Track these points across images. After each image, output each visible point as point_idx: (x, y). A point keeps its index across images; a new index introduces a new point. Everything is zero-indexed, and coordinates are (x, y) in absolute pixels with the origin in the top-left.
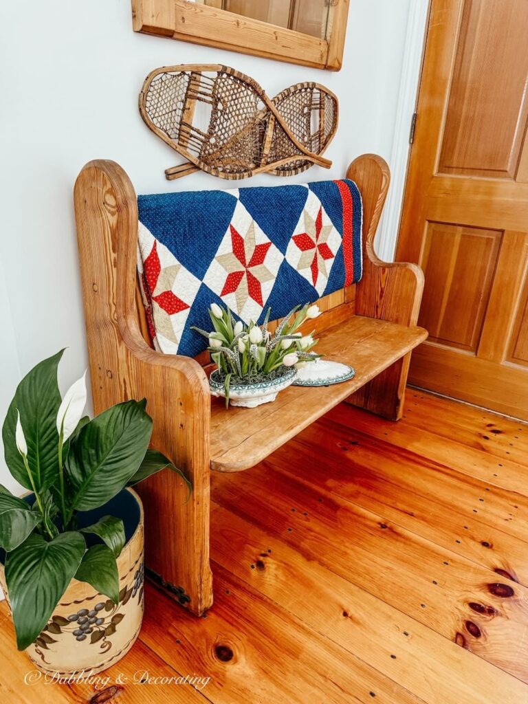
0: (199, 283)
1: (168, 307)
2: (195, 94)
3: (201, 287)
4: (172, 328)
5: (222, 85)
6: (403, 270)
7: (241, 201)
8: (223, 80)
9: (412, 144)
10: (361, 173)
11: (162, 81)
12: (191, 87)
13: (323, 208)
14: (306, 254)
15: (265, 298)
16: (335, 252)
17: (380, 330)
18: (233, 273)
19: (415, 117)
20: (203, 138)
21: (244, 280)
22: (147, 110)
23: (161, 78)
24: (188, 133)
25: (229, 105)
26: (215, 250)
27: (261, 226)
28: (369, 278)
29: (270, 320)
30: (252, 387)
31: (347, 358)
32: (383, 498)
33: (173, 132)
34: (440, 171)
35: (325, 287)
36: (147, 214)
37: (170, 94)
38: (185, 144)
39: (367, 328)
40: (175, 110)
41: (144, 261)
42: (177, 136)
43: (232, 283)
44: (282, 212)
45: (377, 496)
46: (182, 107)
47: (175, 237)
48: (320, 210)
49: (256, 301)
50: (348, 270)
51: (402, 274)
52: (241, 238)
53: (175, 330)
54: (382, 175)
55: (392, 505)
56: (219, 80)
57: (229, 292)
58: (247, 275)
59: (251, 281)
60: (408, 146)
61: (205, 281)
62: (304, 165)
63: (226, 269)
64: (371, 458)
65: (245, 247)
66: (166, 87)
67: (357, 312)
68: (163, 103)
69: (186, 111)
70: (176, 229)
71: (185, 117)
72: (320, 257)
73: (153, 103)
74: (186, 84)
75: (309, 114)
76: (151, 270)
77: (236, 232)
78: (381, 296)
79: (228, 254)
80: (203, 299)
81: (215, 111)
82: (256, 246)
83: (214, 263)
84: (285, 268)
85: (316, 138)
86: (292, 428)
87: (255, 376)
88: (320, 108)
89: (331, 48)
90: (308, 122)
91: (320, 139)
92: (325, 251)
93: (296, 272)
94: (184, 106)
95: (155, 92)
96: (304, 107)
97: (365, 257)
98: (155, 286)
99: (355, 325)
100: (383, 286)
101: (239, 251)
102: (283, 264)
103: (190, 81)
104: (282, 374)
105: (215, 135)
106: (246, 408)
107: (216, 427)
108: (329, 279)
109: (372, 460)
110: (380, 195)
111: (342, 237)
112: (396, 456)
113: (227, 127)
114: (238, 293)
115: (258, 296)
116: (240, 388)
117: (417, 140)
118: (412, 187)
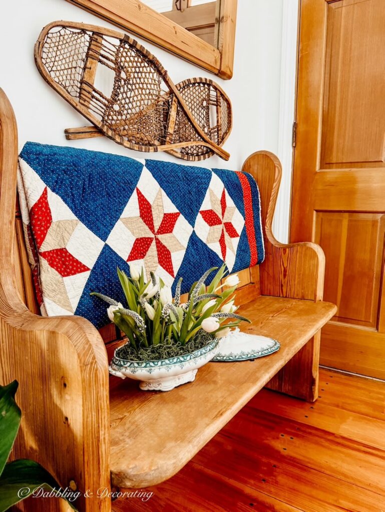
0: (100, 244)
1: (62, 267)
2: (97, 56)
3: (104, 248)
4: (66, 293)
5: (124, 54)
6: (304, 249)
7: (147, 168)
8: (126, 50)
9: (294, 147)
10: (256, 168)
11: (61, 35)
12: (92, 47)
13: (225, 190)
14: (214, 229)
15: (176, 270)
16: (239, 232)
17: (290, 306)
18: (141, 239)
19: (295, 125)
20: (106, 102)
21: (153, 246)
22: (44, 61)
23: (59, 32)
24: (89, 93)
25: (132, 76)
26: (120, 211)
27: (169, 195)
28: (271, 259)
29: (182, 293)
30: (167, 361)
31: (265, 331)
32: (321, 495)
33: (73, 90)
34: (321, 168)
35: (234, 263)
36: (37, 158)
37: (70, 50)
38: (86, 103)
39: (276, 305)
40: (75, 68)
41: (30, 209)
42: (78, 95)
43: (140, 249)
44: (189, 185)
45: (314, 492)
46: (82, 66)
47: (71, 189)
48: (224, 192)
49: (167, 270)
50: (253, 250)
51: (303, 253)
52: (149, 204)
53: (70, 295)
54: (275, 167)
55: (335, 504)
56: (122, 49)
57: (136, 259)
58: (156, 243)
59: (161, 249)
60: (291, 150)
61: (108, 242)
62: (206, 153)
63: (133, 233)
64: (297, 445)
65: (153, 213)
66: (65, 42)
67: (262, 293)
68: (61, 57)
69: (87, 70)
70: (73, 180)
71: (86, 76)
72: (226, 234)
73: (50, 55)
74: (87, 44)
75: (208, 108)
76: (39, 220)
77: (143, 196)
78: (285, 276)
79: (135, 217)
80: (106, 261)
81: (118, 79)
82: (165, 214)
83: (119, 225)
84: (194, 240)
85: (215, 132)
86: (221, 414)
87: (170, 348)
88: (217, 106)
89: (223, 56)
90: (207, 113)
91: (218, 133)
92: (230, 229)
93: (205, 245)
94: (85, 65)
95: (52, 45)
96: (203, 100)
97: (266, 240)
98: (43, 240)
99: (264, 303)
100: (285, 266)
101: (146, 216)
102: (192, 236)
103: (91, 41)
104: (202, 345)
105: (119, 102)
106: (160, 391)
107: (122, 419)
108: (237, 256)
109: (299, 447)
110: (274, 185)
111: (244, 219)
112: (322, 440)
113: (130, 97)
114: (146, 260)
115: (168, 266)
116: (152, 364)
117: (298, 144)
118: (298, 183)
